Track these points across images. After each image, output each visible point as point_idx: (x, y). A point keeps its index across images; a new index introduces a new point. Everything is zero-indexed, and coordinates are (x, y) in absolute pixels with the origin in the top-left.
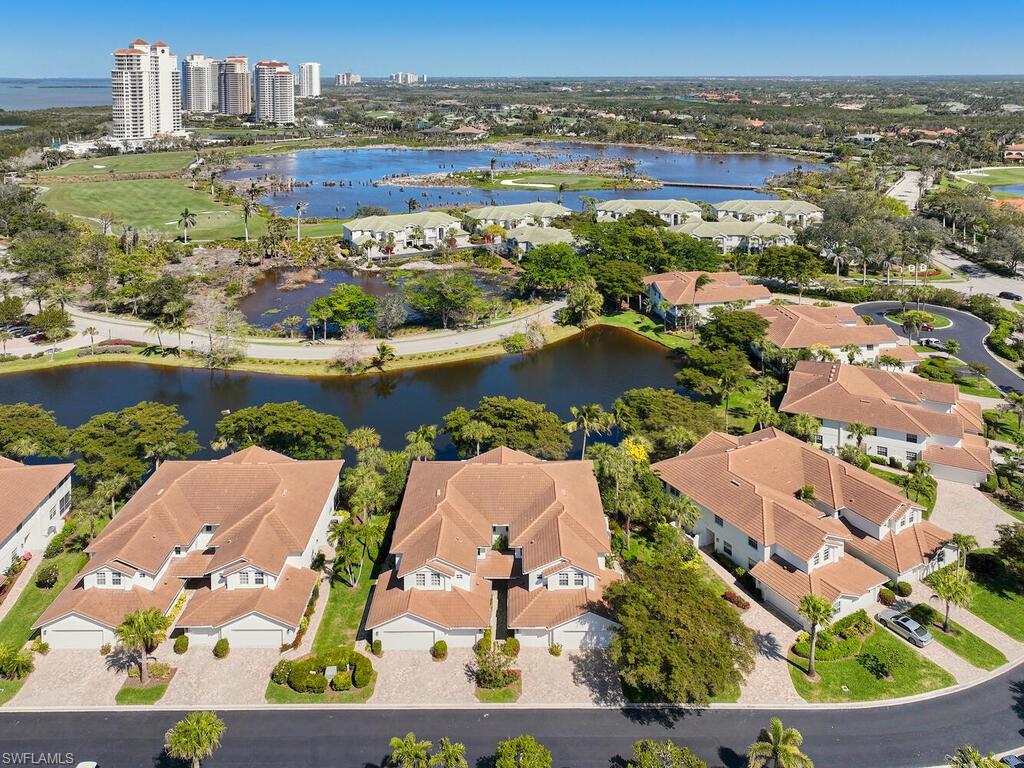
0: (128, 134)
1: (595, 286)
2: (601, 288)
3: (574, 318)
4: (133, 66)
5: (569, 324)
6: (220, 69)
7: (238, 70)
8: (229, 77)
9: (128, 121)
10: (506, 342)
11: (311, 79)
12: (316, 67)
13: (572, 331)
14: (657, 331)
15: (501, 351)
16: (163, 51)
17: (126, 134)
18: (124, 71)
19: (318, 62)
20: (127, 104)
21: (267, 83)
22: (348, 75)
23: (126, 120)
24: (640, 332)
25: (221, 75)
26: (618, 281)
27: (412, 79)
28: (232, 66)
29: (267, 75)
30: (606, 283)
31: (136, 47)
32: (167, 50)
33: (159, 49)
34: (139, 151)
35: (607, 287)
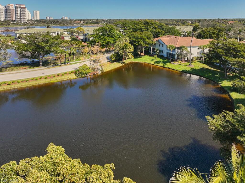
1: (129, 41)
2: (132, 43)
3: (118, 58)
5: (116, 61)
6: (5, 8)
7: (11, 7)
8: (8, 10)
10: (77, 72)
11: (37, 15)
12: (38, 12)
13: (117, 65)
14: (164, 63)
15: (73, 76)
19: (39, 11)
21: (18, 10)
22: (49, 18)
24: (156, 64)
25: (5, 9)
26: (141, 38)
27: (66, 18)
28: (9, 6)
29: (18, 8)
30: (134, 40)
35: (135, 42)
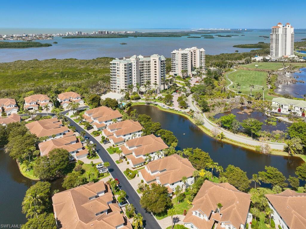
0: (274, 55)
4: (277, 32)
9: (274, 51)
16: (288, 26)
17: (273, 55)
18: (274, 34)
20: (274, 45)
23: (273, 50)
31: (278, 26)
32: (290, 26)
33: (287, 26)
34: (276, 61)
